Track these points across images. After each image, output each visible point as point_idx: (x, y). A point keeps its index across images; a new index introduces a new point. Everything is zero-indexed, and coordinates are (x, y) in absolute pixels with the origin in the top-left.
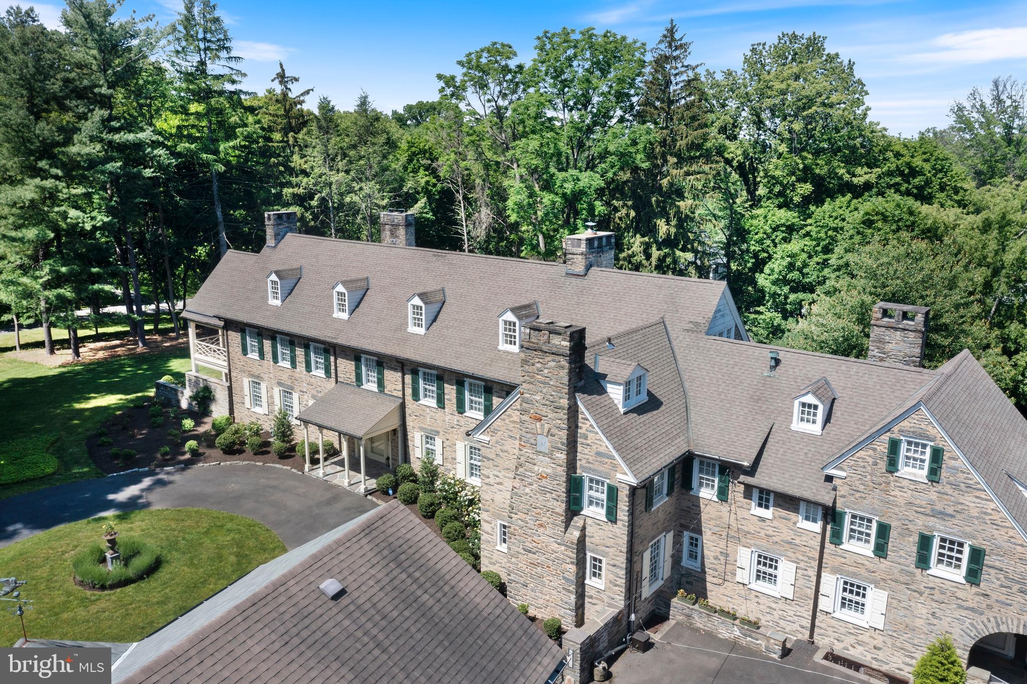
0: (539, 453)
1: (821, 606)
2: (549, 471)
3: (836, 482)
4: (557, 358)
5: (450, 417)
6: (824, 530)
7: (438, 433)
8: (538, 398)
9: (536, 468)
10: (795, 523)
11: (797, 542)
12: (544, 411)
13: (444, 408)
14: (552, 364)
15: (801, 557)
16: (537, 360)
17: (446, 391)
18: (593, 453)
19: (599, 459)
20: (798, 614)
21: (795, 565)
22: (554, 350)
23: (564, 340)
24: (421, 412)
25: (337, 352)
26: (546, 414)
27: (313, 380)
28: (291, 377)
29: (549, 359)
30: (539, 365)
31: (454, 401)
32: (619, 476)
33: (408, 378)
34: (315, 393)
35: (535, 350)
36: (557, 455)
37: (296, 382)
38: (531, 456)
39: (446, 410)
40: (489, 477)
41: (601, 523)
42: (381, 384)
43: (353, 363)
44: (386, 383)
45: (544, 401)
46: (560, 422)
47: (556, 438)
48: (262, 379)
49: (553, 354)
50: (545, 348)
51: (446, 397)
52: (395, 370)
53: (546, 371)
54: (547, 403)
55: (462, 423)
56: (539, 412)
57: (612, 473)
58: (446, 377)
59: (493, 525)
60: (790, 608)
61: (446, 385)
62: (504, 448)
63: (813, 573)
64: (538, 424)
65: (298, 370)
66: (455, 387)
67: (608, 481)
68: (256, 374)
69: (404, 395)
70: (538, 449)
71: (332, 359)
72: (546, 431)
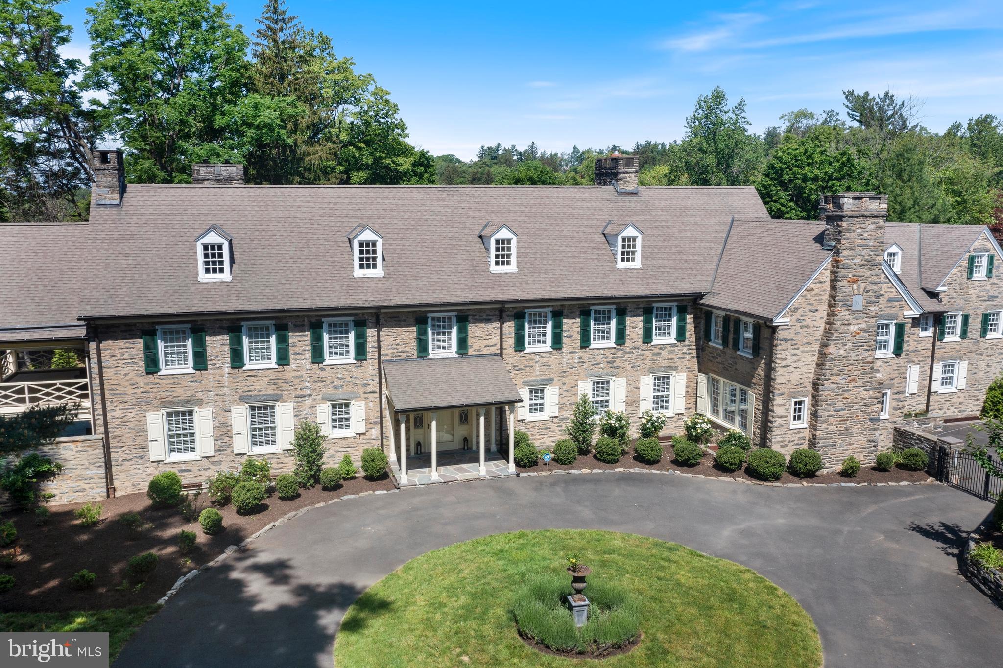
0: (854, 312)
1: (933, 390)
2: (863, 326)
3: (941, 296)
4: (876, 220)
5: (569, 356)
6: (935, 333)
7: (550, 381)
8: (857, 261)
9: (852, 327)
10: (918, 335)
11: (919, 349)
12: (861, 271)
13: (560, 349)
14: (873, 226)
15: (921, 359)
16: (858, 226)
17: (565, 328)
18: (885, 302)
19: (890, 305)
20: (919, 402)
21: (919, 366)
22: (876, 213)
23: (884, 203)
24: (526, 363)
25: (381, 322)
26: (863, 274)
27: (328, 373)
28: (274, 382)
29: (869, 222)
30: (859, 231)
31: (577, 336)
32: (906, 313)
33: (509, 327)
34: (330, 391)
35: (857, 217)
36: (872, 308)
37: (285, 386)
38: (847, 318)
39: (564, 350)
40: (785, 359)
41: (889, 360)
42: (463, 344)
43: (414, 329)
44: (470, 341)
45: (862, 263)
46: (875, 277)
47: (870, 294)
48: (200, 402)
49: (873, 217)
50: (867, 214)
51: (565, 334)
52: (488, 321)
53: (866, 235)
54: (866, 263)
55: (586, 359)
56: (857, 274)
57: (900, 313)
58: (566, 311)
59: (787, 407)
60: (914, 400)
61: (565, 321)
62: (804, 323)
63: (927, 368)
64: (855, 286)
65: (293, 365)
66: (578, 320)
67: (895, 321)
68: (183, 397)
69: (501, 349)
70: (854, 308)
71: (371, 333)
72: (862, 290)
